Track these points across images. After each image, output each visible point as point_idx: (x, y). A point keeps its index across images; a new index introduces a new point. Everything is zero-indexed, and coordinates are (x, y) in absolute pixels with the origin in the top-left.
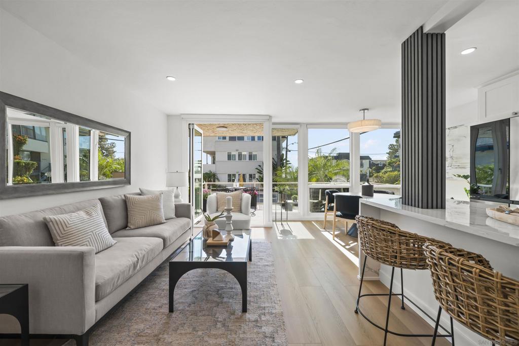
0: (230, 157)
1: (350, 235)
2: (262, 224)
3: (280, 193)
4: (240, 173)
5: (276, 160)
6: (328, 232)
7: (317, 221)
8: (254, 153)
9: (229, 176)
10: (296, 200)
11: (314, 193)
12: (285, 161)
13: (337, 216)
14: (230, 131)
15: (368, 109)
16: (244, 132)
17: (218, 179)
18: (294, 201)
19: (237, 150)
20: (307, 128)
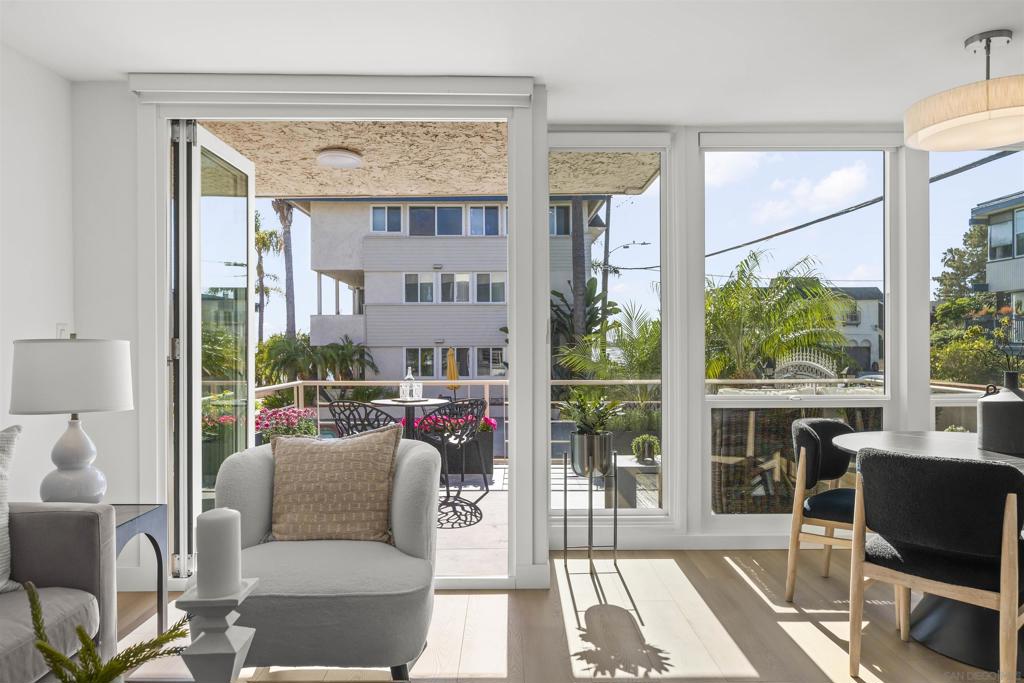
0: (413, 291)
1: (924, 644)
2: (501, 574)
3: (581, 432)
4: (445, 346)
5: (570, 297)
6: (815, 620)
7: (745, 555)
8: (494, 279)
9: (412, 353)
10: (651, 455)
11: (729, 428)
12: (599, 305)
13: (871, 558)
14: (377, 173)
15: (1006, 33)
16: (434, 174)
17: (373, 366)
18: (641, 459)
19: (437, 268)
20: (702, 150)
